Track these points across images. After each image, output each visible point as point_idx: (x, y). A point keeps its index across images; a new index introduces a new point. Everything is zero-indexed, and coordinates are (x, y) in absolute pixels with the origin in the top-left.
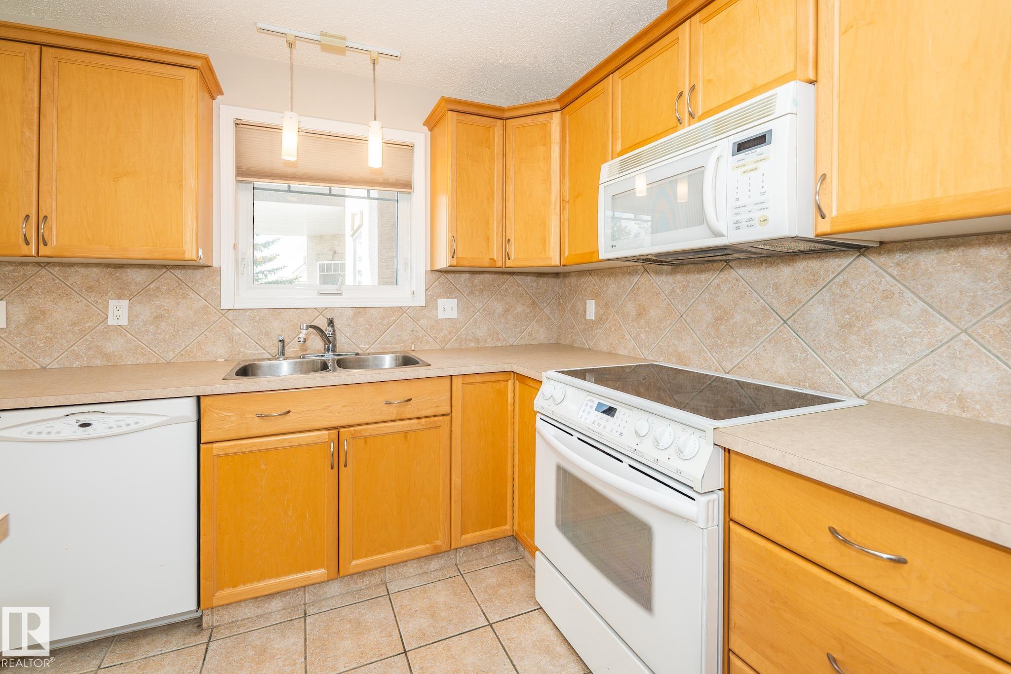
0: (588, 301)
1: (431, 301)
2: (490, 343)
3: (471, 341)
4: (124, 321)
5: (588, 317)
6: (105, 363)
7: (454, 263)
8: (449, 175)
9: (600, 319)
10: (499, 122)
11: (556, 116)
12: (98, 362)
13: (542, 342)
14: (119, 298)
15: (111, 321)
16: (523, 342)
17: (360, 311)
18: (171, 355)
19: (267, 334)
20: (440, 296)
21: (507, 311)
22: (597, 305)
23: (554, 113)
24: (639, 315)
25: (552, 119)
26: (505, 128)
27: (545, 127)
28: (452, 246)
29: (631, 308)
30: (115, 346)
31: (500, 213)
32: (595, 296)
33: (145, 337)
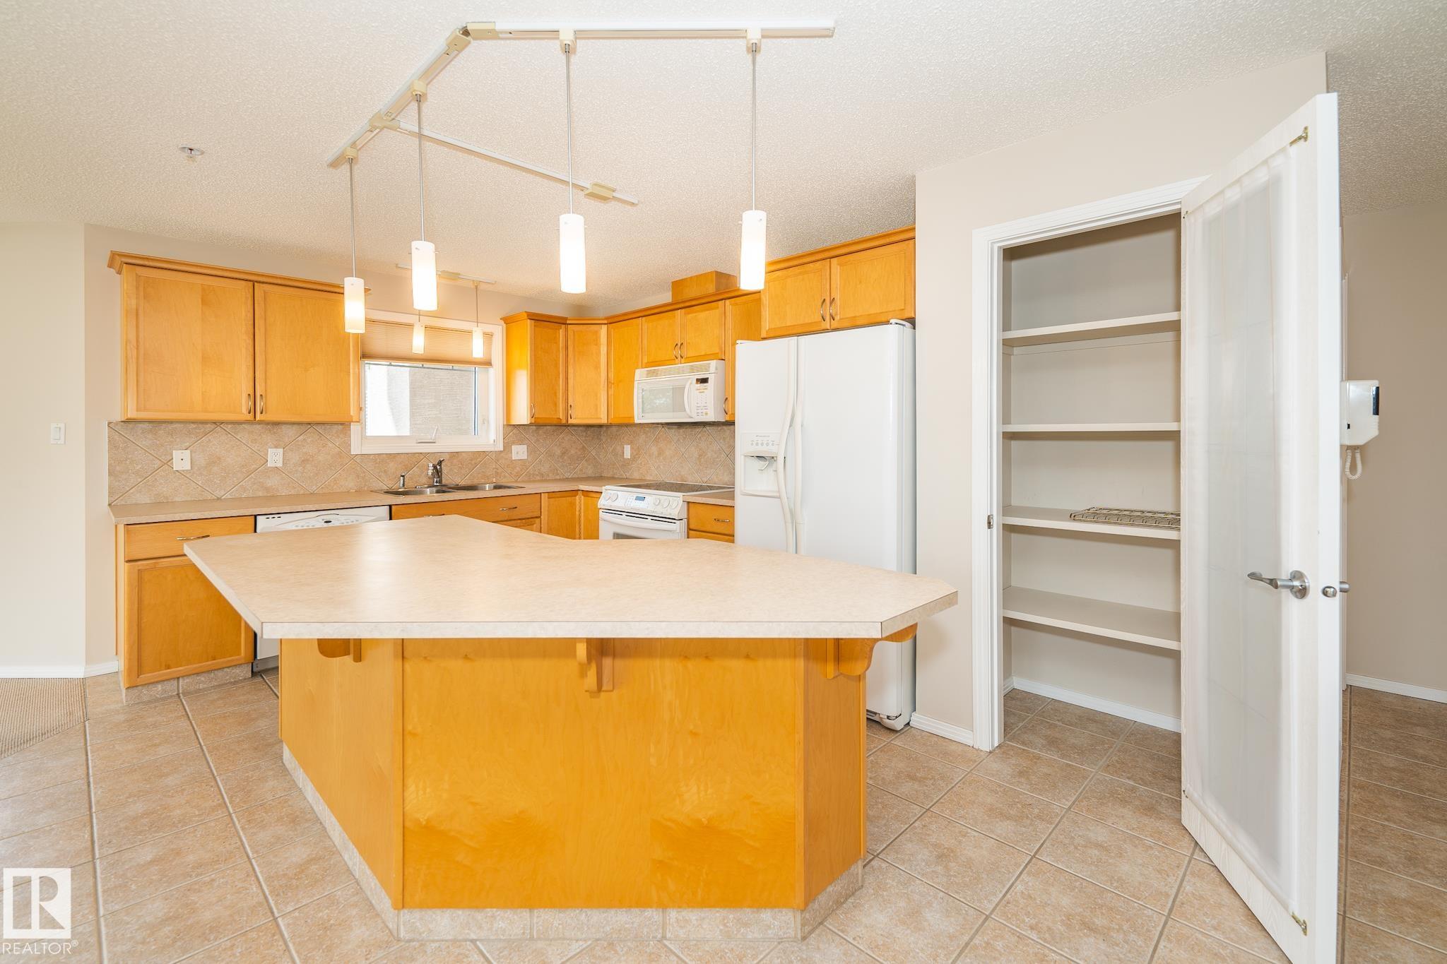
0: (625, 446)
1: (507, 447)
2: (551, 476)
3: (537, 475)
4: (280, 464)
5: (625, 457)
6: (265, 494)
7: (533, 422)
8: (529, 362)
9: (634, 458)
10: (563, 326)
11: (604, 328)
12: (260, 494)
13: (590, 475)
14: (276, 447)
15: (270, 464)
16: (576, 476)
17: (454, 455)
18: (315, 488)
19: (385, 471)
20: (514, 443)
21: (564, 453)
22: (632, 448)
23: (603, 326)
24: (659, 454)
25: (601, 328)
26: (566, 330)
27: (597, 333)
28: (531, 410)
29: (654, 450)
30: (273, 482)
31: (564, 388)
32: (631, 443)
33: (295, 475)
